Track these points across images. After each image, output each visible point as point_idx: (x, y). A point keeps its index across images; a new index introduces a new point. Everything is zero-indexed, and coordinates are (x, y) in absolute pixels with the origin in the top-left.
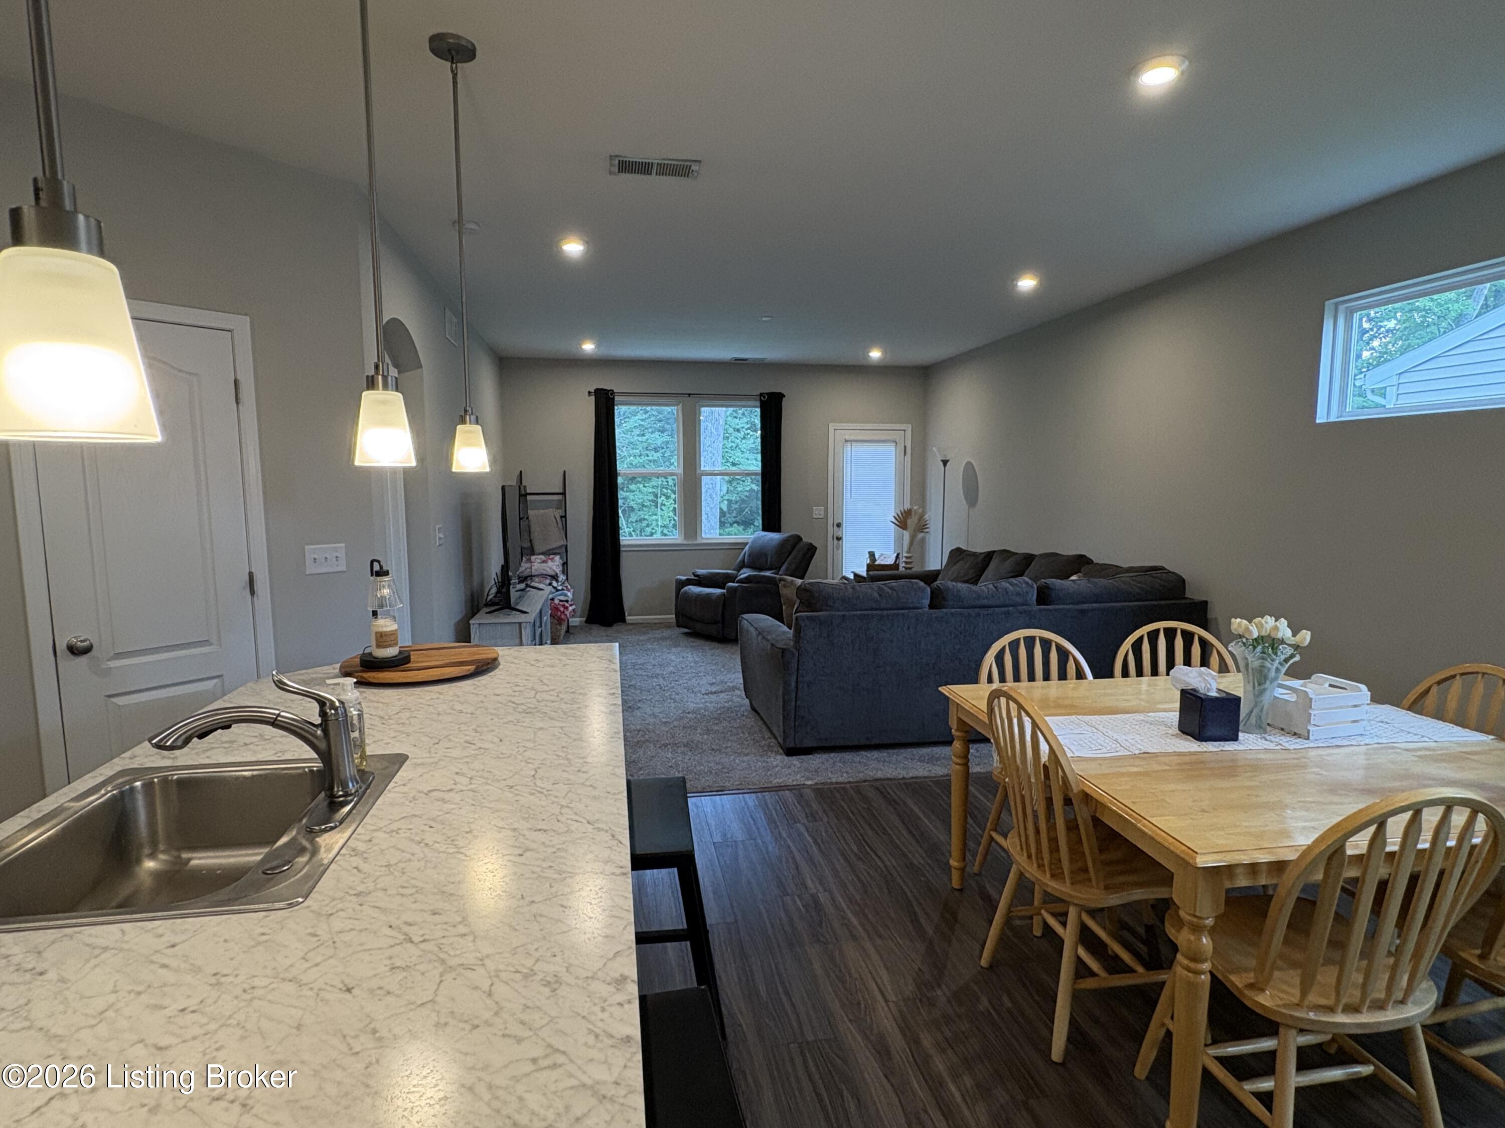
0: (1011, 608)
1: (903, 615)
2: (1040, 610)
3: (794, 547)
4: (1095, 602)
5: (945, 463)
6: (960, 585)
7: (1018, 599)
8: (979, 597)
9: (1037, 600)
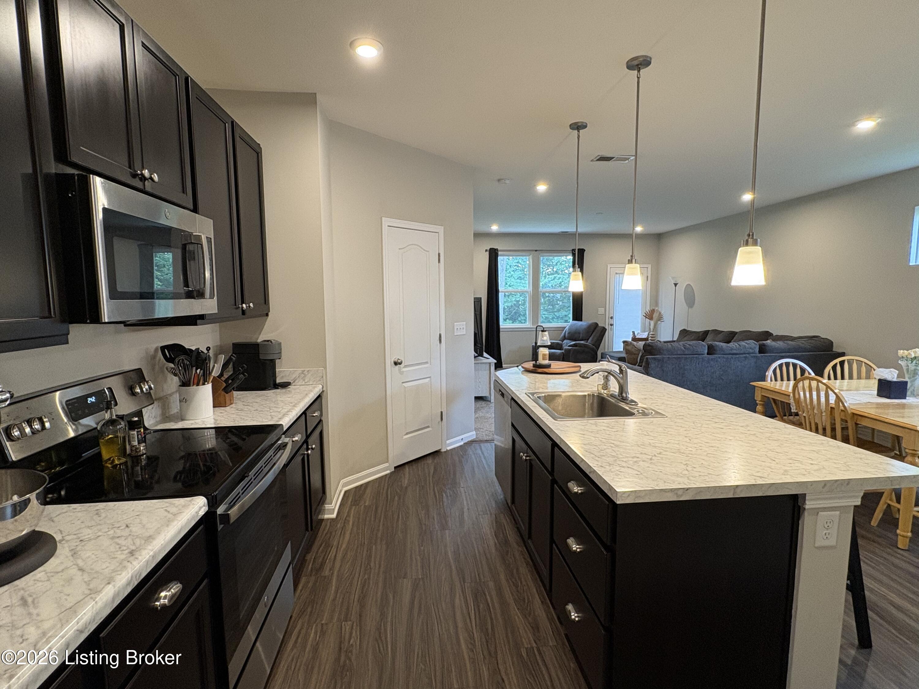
0: (747, 355)
1: (696, 357)
2: (762, 356)
3: (595, 329)
4: (788, 352)
5: (676, 285)
6: (722, 344)
7: (751, 351)
8: (732, 349)
9: (759, 351)
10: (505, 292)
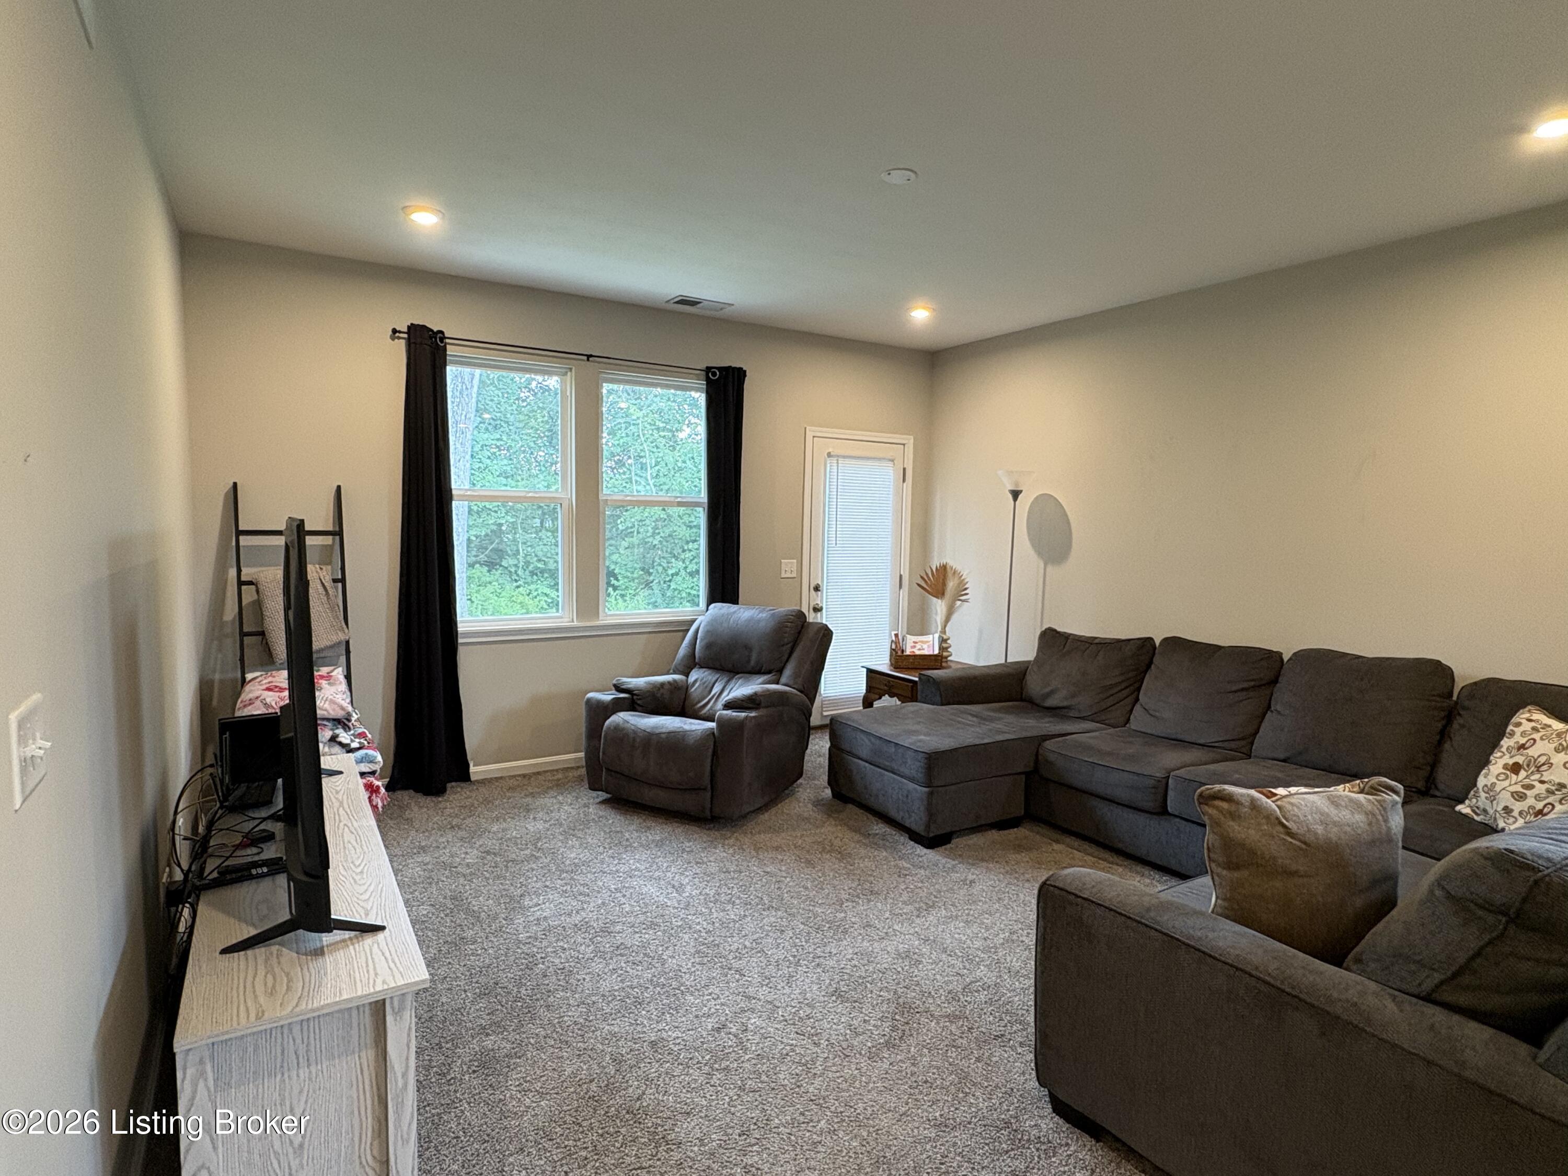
3: (800, 633)
5: (1016, 494)
10: (470, 498)
